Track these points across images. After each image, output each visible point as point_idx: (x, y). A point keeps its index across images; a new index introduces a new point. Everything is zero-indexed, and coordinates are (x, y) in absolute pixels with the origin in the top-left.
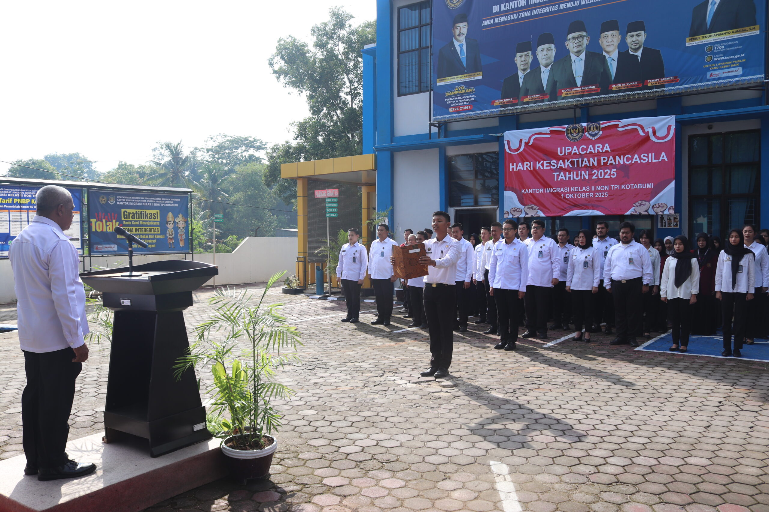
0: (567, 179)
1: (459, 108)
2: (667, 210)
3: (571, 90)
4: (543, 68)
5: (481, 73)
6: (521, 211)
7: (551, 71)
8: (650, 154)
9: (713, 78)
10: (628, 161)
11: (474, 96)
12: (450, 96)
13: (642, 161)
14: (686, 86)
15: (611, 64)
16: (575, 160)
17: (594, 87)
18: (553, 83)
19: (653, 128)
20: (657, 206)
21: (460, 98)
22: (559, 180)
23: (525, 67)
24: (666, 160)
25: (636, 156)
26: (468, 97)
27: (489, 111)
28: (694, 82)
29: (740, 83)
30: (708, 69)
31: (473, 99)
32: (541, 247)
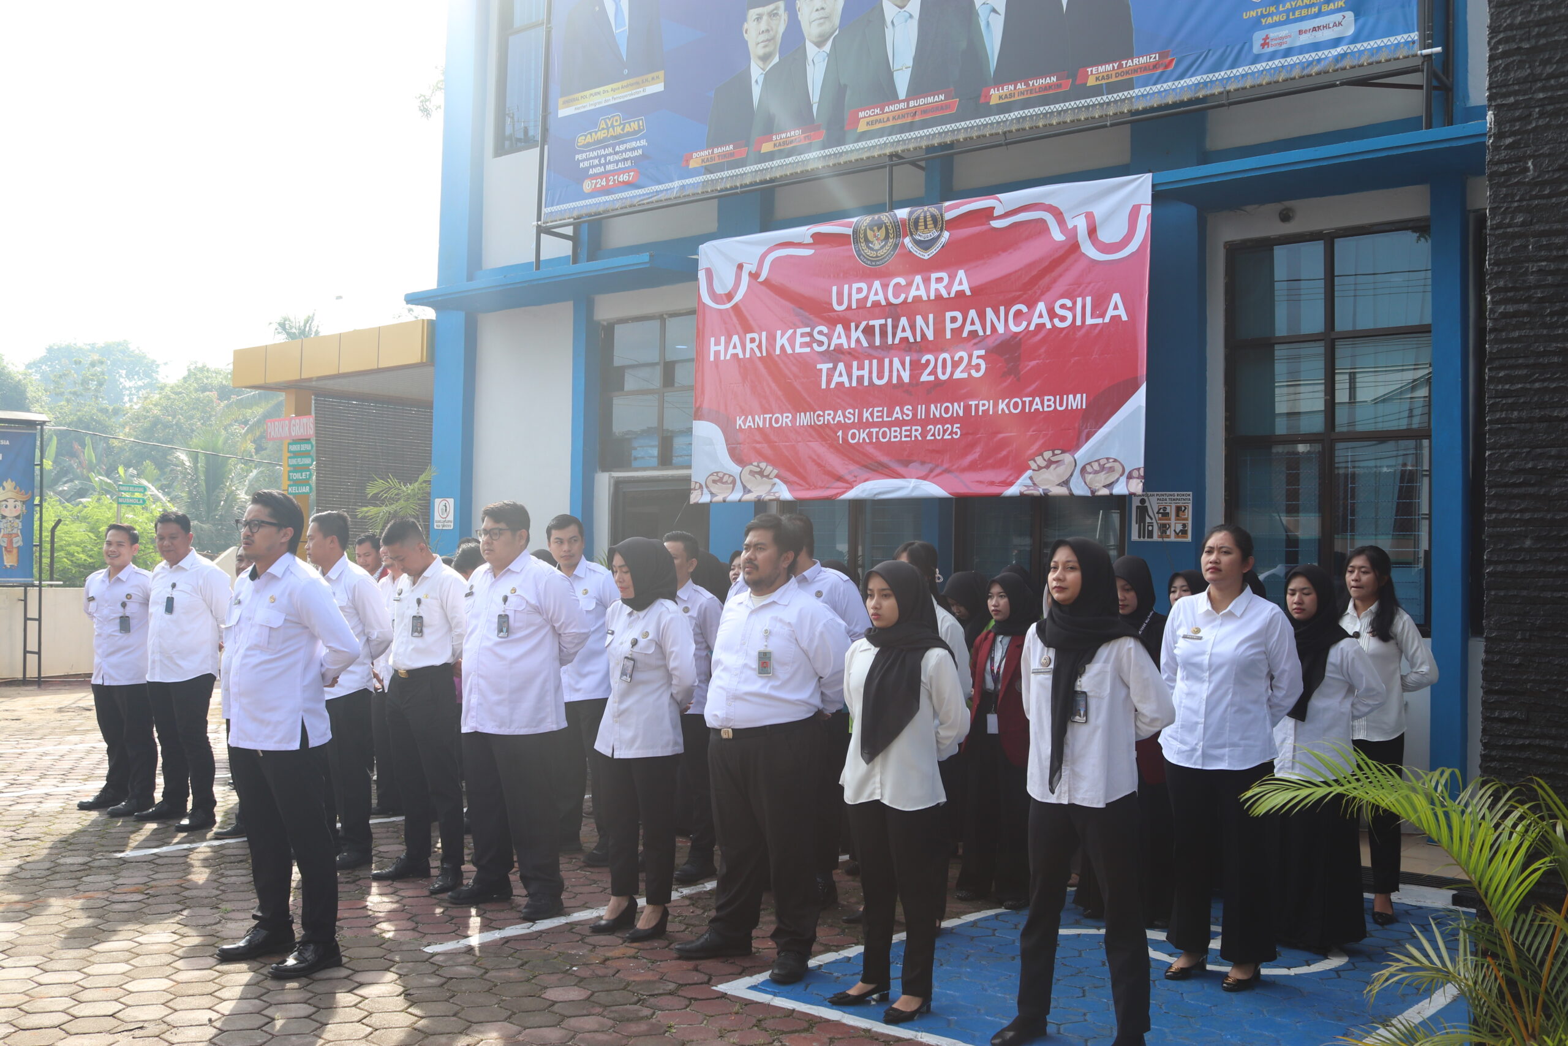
0: (854, 384)
1: (608, 181)
2: (1123, 479)
3: (882, 110)
4: (811, 49)
5: (661, 74)
6: (734, 482)
7: (833, 56)
8: (1079, 300)
9: (1271, 49)
10: (1017, 325)
11: (643, 143)
12: (588, 145)
13: (1056, 321)
14: (1194, 80)
15: (988, 24)
16: (877, 323)
17: (942, 97)
18: (836, 91)
19: (1090, 216)
20: (1096, 466)
21: (610, 150)
22: (833, 386)
23: (767, 50)
24: (1125, 318)
25: (1041, 306)
26: (628, 146)
27: (677, 184)
28: (1216, 68)
29: (1347, 63)
30: (1257, 24)
31: (640, 152)
32: (505, 599)
